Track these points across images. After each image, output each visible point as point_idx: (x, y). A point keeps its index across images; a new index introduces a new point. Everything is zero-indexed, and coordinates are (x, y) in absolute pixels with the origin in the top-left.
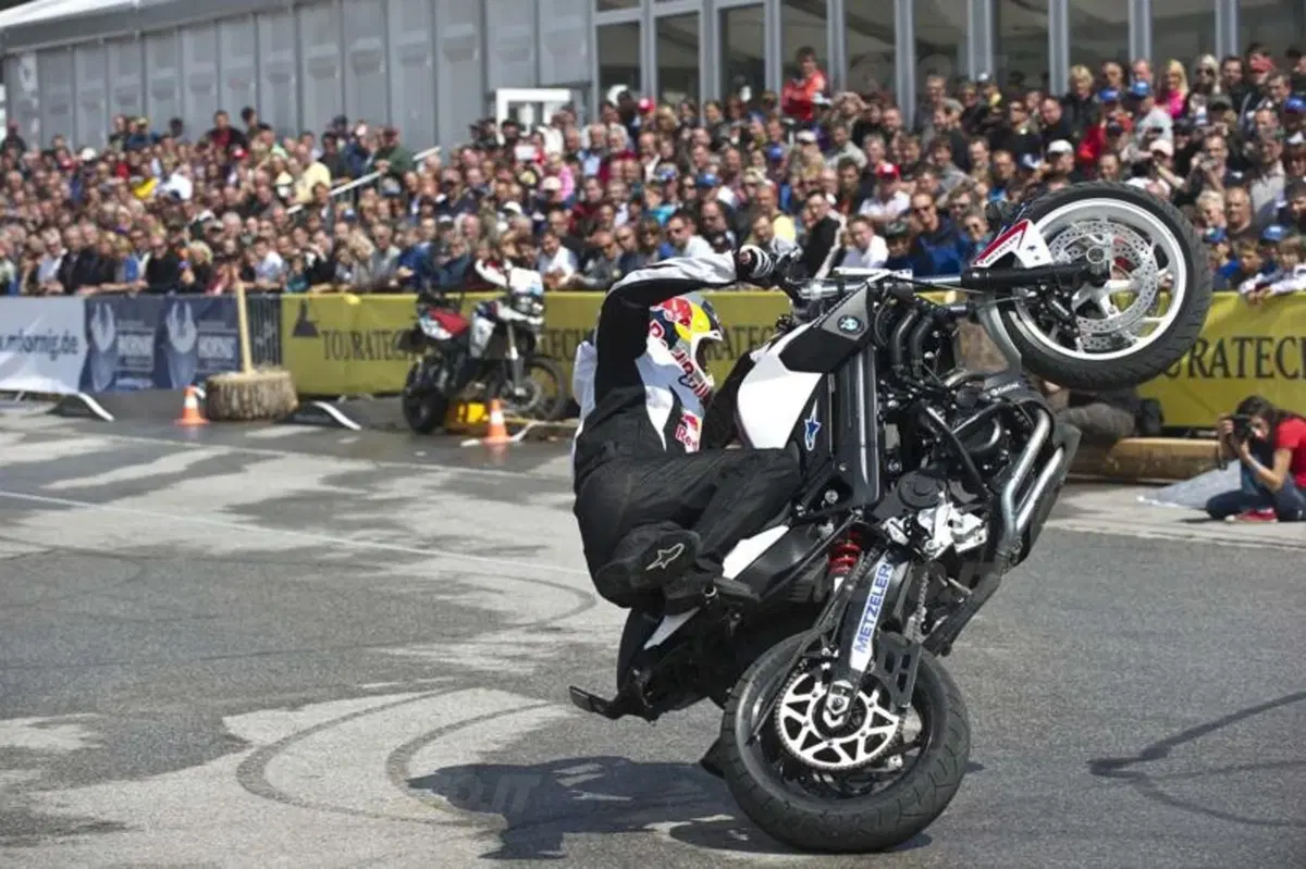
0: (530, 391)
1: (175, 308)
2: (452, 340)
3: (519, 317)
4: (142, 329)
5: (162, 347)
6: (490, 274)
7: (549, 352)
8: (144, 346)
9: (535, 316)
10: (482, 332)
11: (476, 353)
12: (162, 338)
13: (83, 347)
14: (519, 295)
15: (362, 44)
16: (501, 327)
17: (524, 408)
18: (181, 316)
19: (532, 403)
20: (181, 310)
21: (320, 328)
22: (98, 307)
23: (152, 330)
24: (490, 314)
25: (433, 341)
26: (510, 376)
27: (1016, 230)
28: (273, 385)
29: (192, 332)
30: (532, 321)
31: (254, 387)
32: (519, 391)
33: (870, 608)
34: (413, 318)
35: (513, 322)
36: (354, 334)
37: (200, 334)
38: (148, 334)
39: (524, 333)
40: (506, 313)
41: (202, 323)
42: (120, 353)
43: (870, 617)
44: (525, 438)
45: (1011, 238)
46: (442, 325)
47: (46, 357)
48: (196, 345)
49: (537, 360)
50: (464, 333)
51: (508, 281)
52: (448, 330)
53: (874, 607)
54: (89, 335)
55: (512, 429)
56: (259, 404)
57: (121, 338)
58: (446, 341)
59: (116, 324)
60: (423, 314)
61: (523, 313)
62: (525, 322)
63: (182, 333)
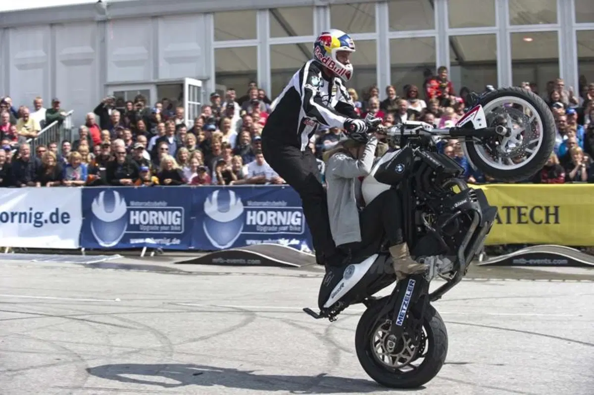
27: (474, 111)
33: (404, 303)
43: (405, 308)
45: (471, 114)
53: (406, 302)
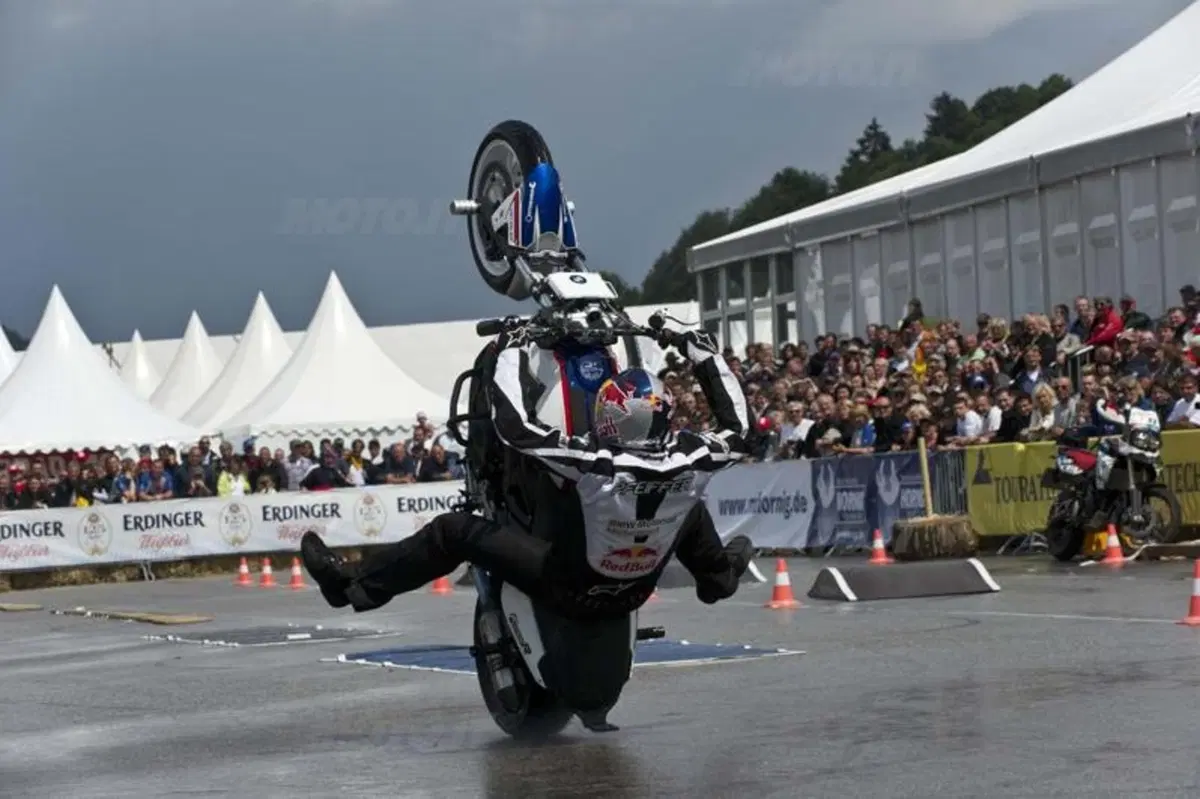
0: (1147, 517)
1: (882, 464)
2: (1084, 475)
3: (1136, 451)
4: (857, 486)
5: (874, 500)
6: (1111, 414)
7: (1166, 482)
8: (856, 501)
9: (1154, 451)
10: (1104, 466)
11: (1100, 485)
12: (872, 494)
13: (811, 506)
14: (1139, 431)
15: (1097, 222)
16: (1121, 461)
17: (1142, 532)
18: (887, 472)
19: (1148, 528)
20: (887, 467)
21: (992, 475)
22: (822, 468)
23: (863, 486)
24: (1112, 451)
25: (1068, 477)
26: (1129, 503)
28: (951, 527)
29: (896, 486)
30: (1149, 454)
31: (934, 529)
32: (1138, 518)
34: (1053, 457)
35: (1131, 455)
36: (1021, 478)
37: (903, 487)
38: (860, 490)
39: (1141, 465)
40: (1125, 449)
41: (903, 477)
42: (839, 508)
44: (1138, 558)
46: (1075, 463)
47: (781, 516)
48: (899, 499)
49: (1155, 490)
50: (1090, 469)
51: (1127, 420)
52: (1080, 468)
54: (816, 494)
55: (1126, 550)
56: (938, 544)
57: (839, 494)
58: (1077, 476)
59: (835, 484)
60: (1062, 453)
61: (1141, 448)
62: (1142, 455)
63: (888, 487)
